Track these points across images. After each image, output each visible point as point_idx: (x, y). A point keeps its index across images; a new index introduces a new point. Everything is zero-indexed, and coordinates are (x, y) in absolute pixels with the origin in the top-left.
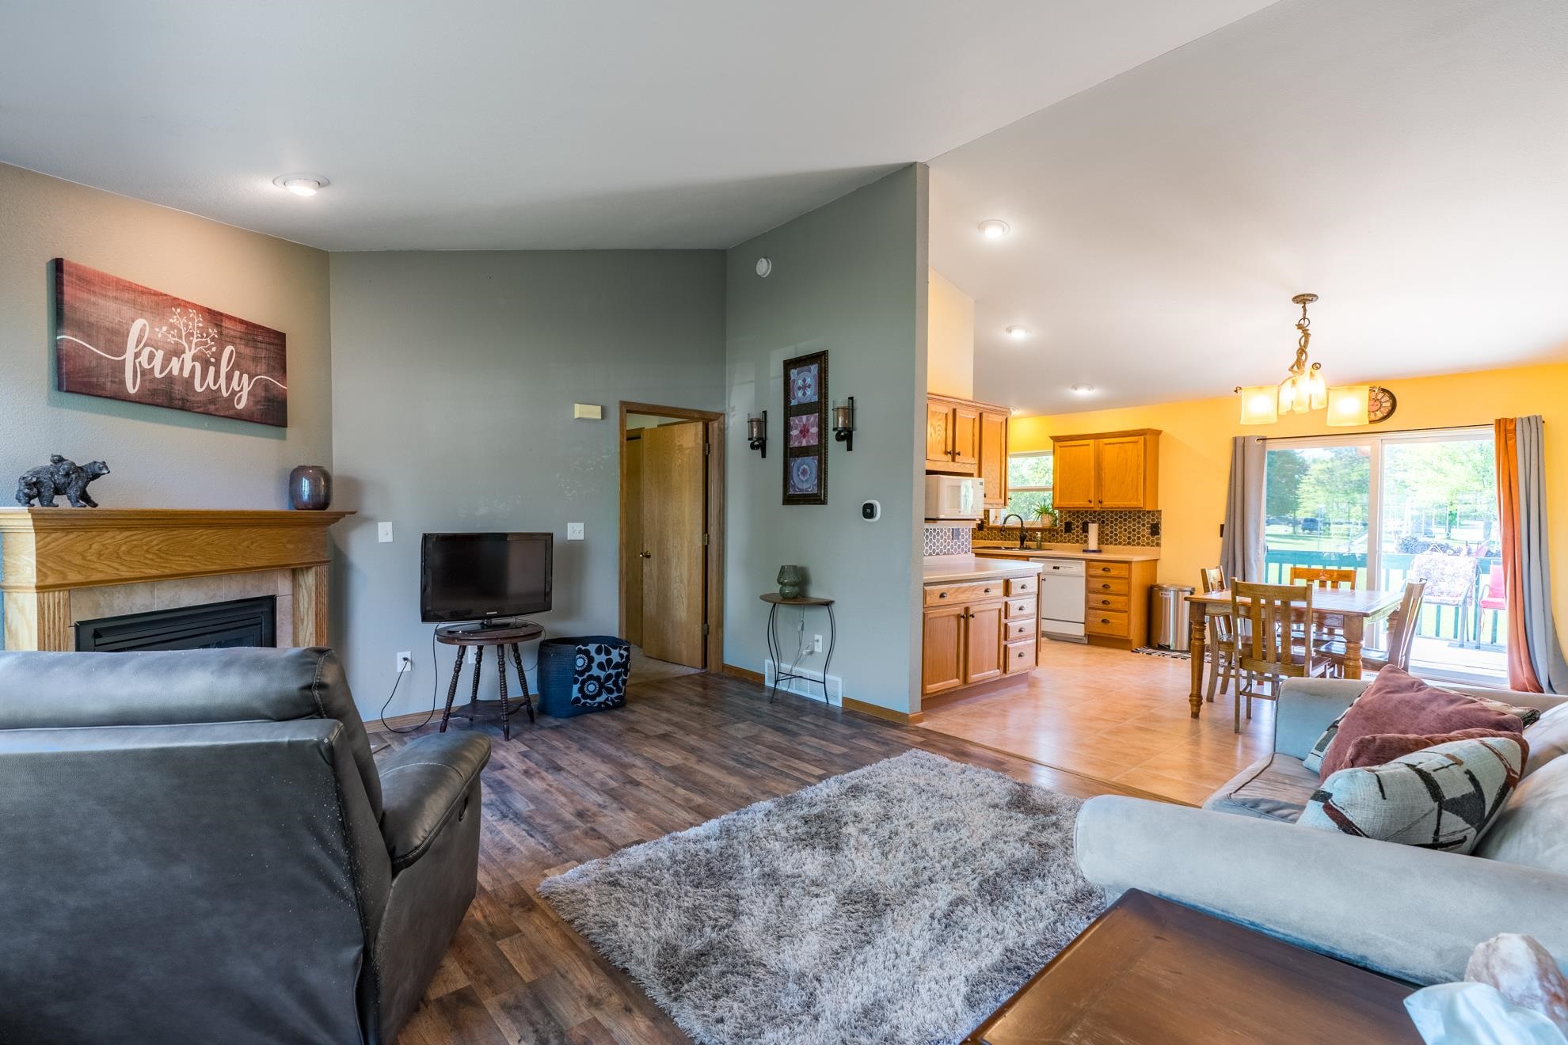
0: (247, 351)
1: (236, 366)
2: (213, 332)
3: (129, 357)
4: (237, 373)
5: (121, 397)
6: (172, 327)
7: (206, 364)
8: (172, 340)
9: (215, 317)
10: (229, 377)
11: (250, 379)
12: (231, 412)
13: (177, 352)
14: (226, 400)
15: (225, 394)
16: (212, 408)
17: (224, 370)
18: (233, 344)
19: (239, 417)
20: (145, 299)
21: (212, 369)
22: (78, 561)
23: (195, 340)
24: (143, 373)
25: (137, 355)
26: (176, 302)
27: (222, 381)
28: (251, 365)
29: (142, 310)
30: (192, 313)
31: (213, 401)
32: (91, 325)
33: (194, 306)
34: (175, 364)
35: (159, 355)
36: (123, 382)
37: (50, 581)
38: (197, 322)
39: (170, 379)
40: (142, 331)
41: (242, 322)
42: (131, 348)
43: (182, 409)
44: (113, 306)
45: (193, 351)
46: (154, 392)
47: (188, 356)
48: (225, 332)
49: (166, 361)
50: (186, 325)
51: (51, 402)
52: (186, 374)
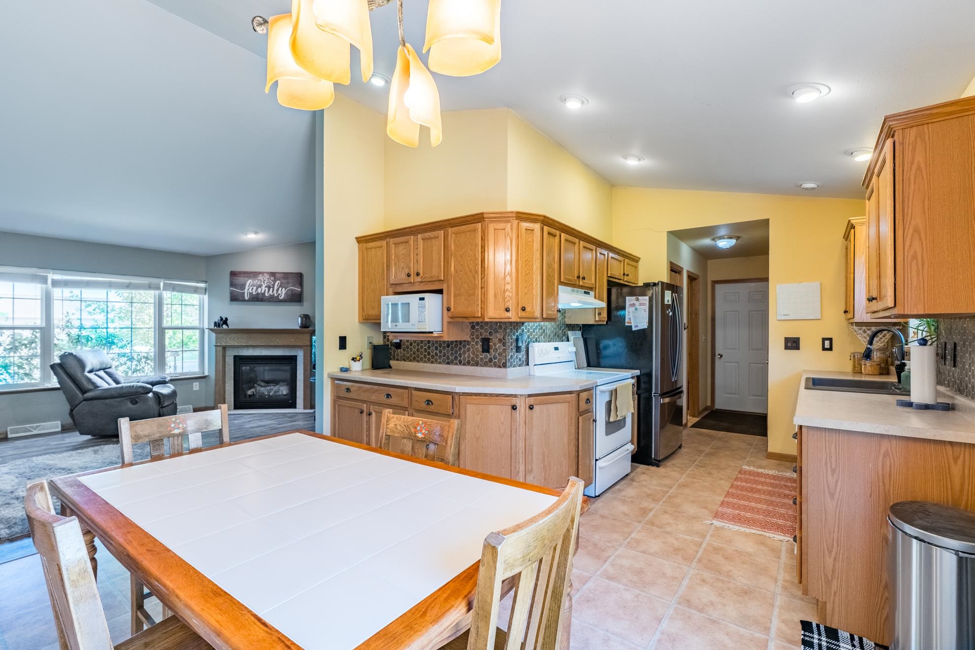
0: (284, 281)
1: (280, 286)
2: (272, 278)
3: (246, 291)
4: (280, 289)
5: (244, 300)
6: (259, 280)
7: (269, 287)
8: (258, 283)
9: (273, 274)
10: (278, 290)
11: (285, 289)
12: (278, 300)
13: (260, 286)
14: (276, 297)
15: (276, 295)
16: (271, 300)
17: (276, 288)
18: (279, 280)
19: (281, 301)
20: (251, 275)
21: (271, 289)
22: (225, 340)
23: (266, 282)
24: (250, 293)
25: (248, 290)
26: (260, 273)
27: (275, 292)
28: (286, 286)
29: (250, 278)
30: (265, 274)
31: (271, 298)
32: (236, 285)
33: (266, 273)
34: (259, 290)
35: (255, 288)
36: (244, 297)
37: (218, 344)
38: (267, 276)
39: (258, 294)
40: (250, 283)
41: (283, 273)
42: (247, 287)
43: (261, 301)
44: (242, 278)
45: (265, 285)
46: (253, 298)
47: (263, 287)
48: (277, 277)
49: (257, 289)
50: (263, 279)
51: (230, 304)
52: (263, 292)
